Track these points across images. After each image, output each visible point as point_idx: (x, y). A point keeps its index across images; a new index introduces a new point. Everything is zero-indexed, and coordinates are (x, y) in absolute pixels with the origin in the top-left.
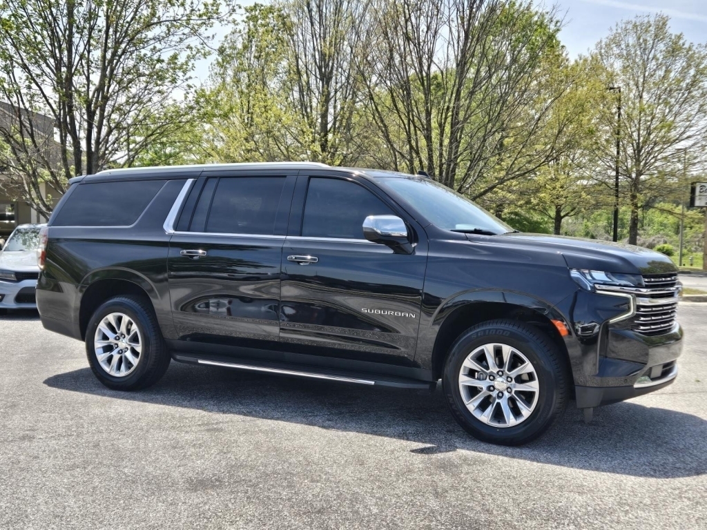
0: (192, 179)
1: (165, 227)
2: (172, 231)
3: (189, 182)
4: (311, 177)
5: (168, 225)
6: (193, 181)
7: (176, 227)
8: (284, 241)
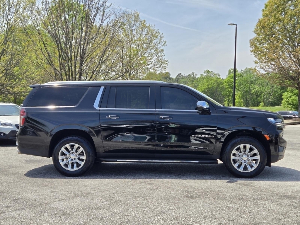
0: (104, 87)
1: (94, 106)
2: (98, 108)
3: (102, 88)
4: (161, 87)
5: (96, 105)
6: (104, 88)
7: (100, 106)
8: (155, 111)
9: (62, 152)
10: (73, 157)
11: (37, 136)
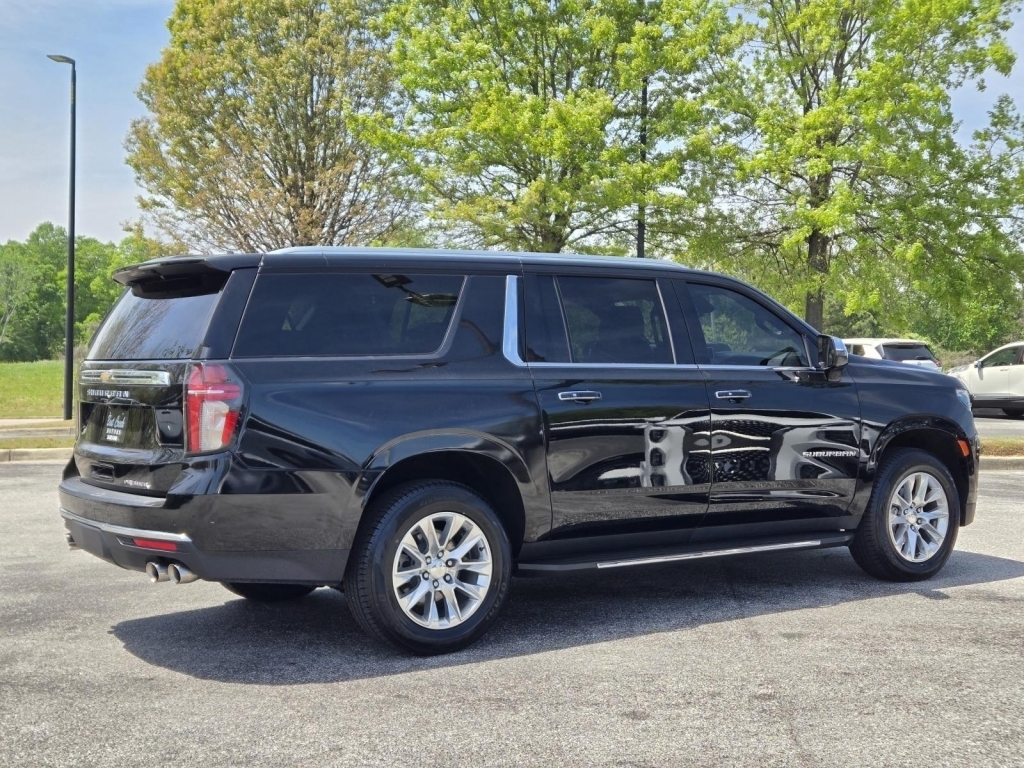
9: (404, 552)
10: (438, 570)
11: (308, 490)
